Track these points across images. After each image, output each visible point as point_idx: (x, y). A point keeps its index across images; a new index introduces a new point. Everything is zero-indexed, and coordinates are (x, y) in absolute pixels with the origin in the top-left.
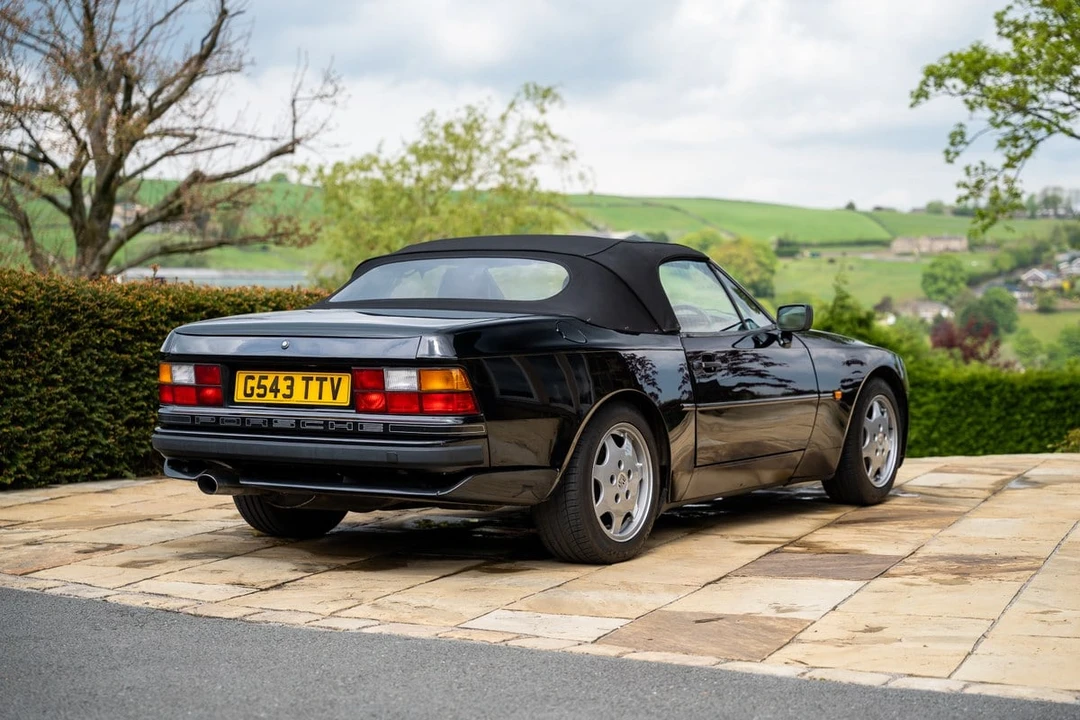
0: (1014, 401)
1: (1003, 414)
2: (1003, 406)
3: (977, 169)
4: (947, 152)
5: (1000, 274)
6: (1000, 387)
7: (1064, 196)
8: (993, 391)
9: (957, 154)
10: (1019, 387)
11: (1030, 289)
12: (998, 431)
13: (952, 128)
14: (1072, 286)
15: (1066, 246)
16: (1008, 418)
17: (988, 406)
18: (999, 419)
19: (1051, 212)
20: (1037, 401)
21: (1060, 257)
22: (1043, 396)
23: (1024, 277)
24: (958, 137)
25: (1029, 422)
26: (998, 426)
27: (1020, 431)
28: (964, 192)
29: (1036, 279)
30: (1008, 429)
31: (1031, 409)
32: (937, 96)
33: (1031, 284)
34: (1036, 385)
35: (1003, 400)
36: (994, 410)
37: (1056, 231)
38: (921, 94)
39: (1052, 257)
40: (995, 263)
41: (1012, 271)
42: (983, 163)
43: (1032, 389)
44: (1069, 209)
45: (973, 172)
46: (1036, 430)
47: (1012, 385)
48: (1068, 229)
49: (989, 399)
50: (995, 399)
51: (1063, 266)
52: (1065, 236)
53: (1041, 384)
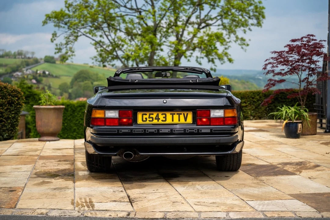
0: (75, 109)
1: (72, 113)
2: (72, 111)
3: (60, 44)
4: (52, 39)
5: (7, 73)
6: (70, 106)
7: (24, 53)
8: (69, 107)
9: (55, 40)
10: (76, 105)
11: (16, 78)
12: (70, 119)
13: (53, 32)
14: (27, 77)
15: (25, 66)
16: (73, 114)
17: (67, 111)
18: (71, 115)
19: (20, 57)
20: (81, 109)
21: (24, 69)
22: (83, 108)
23: (15, 74)
24: (54, 35)
25: (79, 115)
26: (71, 117)
27: (77, 118)
28: (57, 51)
29: (17, 75)
30: (73, 117)
31: (79, 112)
32: (49, 23)
33: (16, 76)
34: (81, 105)
35: (72, 109)
36: (69, 112)
37: (22, 62)
38: (45, 23)
39: (21, 69)
40: (6, 71)
41: (11, 73)
42: (61, 43)
43: (80, 106)
44: (25, 56)
45: (58, 45)
46: (81, 117)
47: (74, 105)
48: (25, 62)
49: (68, 109)
50: (70, 109)
51: (25, 72)
52: (24, 63)
53: (82, 105)
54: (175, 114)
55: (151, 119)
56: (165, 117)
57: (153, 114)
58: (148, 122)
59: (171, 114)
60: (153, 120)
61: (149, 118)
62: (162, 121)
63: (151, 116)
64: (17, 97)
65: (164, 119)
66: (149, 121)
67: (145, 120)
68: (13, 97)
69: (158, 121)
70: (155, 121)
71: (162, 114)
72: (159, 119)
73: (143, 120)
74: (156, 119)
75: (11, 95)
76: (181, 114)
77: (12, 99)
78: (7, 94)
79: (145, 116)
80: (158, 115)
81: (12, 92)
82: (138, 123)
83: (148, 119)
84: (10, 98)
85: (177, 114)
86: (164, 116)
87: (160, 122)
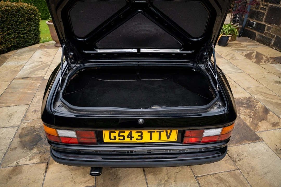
54: (154, 132)
55: (122, 138)
56: (141, 136)
57: (124, 132)
58: (117, 141)
59: (148, 132)
60: (124, 139)
61: (119, 136)
62: (137, 139)
63: (122, 134)
64: (33, 14)
65: (140, 138)
66: (119, 139)
67: (114, 138)
68: (30, 15)
69: (131, 140)
70: (127, 140)
71: (137, 132)
72: (133, 137)
73: (110, 138)
74: (128, 137)
75: (28, 14)
76: (163, 131)
77: (29, 16)
78: (25, 13)
79: (113, 135)
80: (131, 133)
81: (28, 11)
82: (105, 141)
83: (118, 138)
84: (28, 16)
85: (157, 132)
86: (140, 134)
87: (134, 140)
